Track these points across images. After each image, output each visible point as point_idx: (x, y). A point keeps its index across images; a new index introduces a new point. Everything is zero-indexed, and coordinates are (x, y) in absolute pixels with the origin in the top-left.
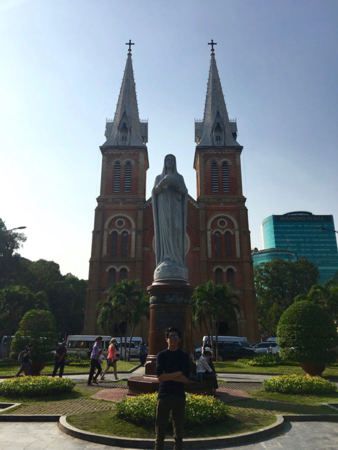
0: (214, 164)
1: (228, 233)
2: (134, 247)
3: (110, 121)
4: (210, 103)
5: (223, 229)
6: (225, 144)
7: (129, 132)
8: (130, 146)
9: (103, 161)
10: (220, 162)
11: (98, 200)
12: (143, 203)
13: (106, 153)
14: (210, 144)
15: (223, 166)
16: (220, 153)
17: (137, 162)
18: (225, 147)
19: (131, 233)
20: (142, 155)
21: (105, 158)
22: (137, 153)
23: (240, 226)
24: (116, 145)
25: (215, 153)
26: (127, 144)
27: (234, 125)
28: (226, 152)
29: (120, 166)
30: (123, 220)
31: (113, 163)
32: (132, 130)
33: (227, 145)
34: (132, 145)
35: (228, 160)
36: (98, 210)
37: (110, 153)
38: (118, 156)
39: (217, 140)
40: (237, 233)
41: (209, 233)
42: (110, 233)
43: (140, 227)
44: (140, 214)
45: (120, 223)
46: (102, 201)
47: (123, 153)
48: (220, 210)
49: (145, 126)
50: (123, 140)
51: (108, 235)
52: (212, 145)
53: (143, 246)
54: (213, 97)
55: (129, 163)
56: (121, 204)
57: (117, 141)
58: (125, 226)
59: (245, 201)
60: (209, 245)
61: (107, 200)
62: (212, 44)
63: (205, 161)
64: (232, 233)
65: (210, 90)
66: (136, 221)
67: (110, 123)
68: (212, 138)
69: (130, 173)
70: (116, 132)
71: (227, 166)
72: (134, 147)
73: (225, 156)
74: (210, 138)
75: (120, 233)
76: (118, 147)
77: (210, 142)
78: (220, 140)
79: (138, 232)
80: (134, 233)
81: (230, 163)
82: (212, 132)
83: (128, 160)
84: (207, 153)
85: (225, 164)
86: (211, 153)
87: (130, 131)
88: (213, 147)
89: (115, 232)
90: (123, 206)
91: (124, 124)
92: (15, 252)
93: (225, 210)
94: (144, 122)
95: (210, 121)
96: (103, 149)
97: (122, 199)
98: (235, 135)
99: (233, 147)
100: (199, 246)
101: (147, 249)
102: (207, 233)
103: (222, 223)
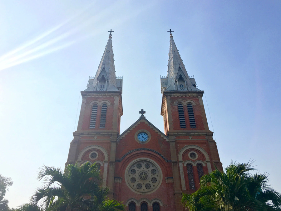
0: (180, 105)
1: (199, 165)
2: (106, 179)
3: (92, 78)
4: (172, 64)
5: (194, 161)
6: (188, 89)
7: (106, 82)
8: (107, 91)
9: (83, 102)
10: (185, 104)
11: (75, 134)
12: (116, 136)
13: (86, 96)
14: (175, 89)
15: (188, 106)
16: (184, 96)
17: (113, 104)
18: (188, 92)
19: (104, 165)
20: (117, 99)
21: (85, 100)
22: (112, 96)
23: (211, 159)
24: (95, 90)
25: (180, 96)
26: (105, 90)
27: (193, 80)
28: (190, 95)
29: (97, 107)
30: (97, 153)
31: (91, 104)
32: (109, 81)
33: (189, 90)
34: (109, 90)
35: (191, 102)
36: (73, 143)
37: (89, 97)
38: (96, 99)
39: (180, 87)
40: (209, 165)
41: (181, 164)
43: (113, 159)
44: (114, 146)
45: (94, 155)
46: (78, 135)
47: (101, 96)
48: (189, 143)
49: (121, 81)
50: (101, 87)
52: (177, 90)
53: (115, 178)
54: (174, 60)
55: (105, 105)
56: (95, 138)
57: (96, 88)
58: (98, 159)
59: (212, 135)
60: (183, 177)
61: (82, 134)
62: (171, 31)
63: (172, 102)
64: (204, 165)
65: (171, 57)
66: (109, 154)
68: (176, 86)
69: (106, 112)
70: (96, 82)
71: (192, 106)
72: (110, 92)
73: (190, 98)
74: (174, 86)
76: (96, 92)
78: (183, 87)
79: (110, 163)
80: (106, 165)
81: (194, 103)
82: (176, 82)
83: (105, 101)
84: (173, 96)
85: (189, 105)
86: (176, 96)
87: (108, 82)
88: (178, 92)
90: (99, 139)
91: (103, 76)
93: (194, 143)
94: (120, 78)
95: (173, 75)
96: (84, 94)
97: (96, 133)
98: (195, 86)
99: (195, 92)
100: (172, 178)
101: (119, 181)
102: (179, 164)
103: (193, 155)
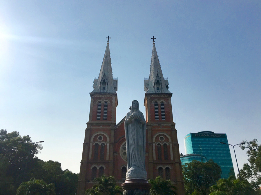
0: (156, 103)
1: (165, 144)
2: (108, 153)
3: (96, 79)
4: (153, 69)
5: (162, 143)
6: (162, 92)
7: (107, 85)
8: (107, 93)
9: (91, 101)
10: (159, 102)
11: (88, 124)
12: (114, 126)
13: (93, 96)
14: (153, 92)
15: (161, 104)
16: (159, 97)
17: (111, 102)
18: (162, 94)
19: (107, 144)
20: (114, 98)
21: (93, 99)
22: (111, 97)
23: (172, 141)
24: (99, 92)
25: (157, 97)
26: (106, 92)
27: (167, 81)
28: (163, 96)
29: (101, 104)
30: (102, 137)
31: (97, 102)
33: (163, 92)
34: (108, 92)
35: (164, 101)
36: (87, 130)
37: (95, 96)
38: (100, 98)
39: (157, 89)
40: (171, 145)
41: (154, 144)
42: (94, 144)
43: (112, 141)
44: (113, 133)
45: (100, 138)
46: (90, 125)
47: (103, 96)
48: (160, 131)
49: (116, 81)
50: (103, 89)
51: (93, 146)
52: (155, 93)
53: (114, 153)
54: (154, 66)
55: (106, 102)
56: (101, 127)
57: (100, 90)
58: (103, 140)
59: (175, 125)
60: (154, 152)
61: (93, 124)
62: (153, 38)
63: (151, 102)
64: (168, 145)
65: (153, 63)
66: (110, 137)
67: (96, 80)
68: (155, 88)
69: (107, 108)
70: (99, 85)
71: (164, 104)
72: (109, 93)
73: (163, 99)
74: (153, 89)
75: (100, 144)
76: (100, 93)
77: (153, 91)
78: (159, 90)
79: (111, 144)
80: (108, 145)
81: (165, 102)
82: (154, 85)
83: (106, 100)
84: (151, 97)
85: (162, 103)
86: (154, 97)
87: (108, 84)
88: (155, 94)
89: (97, 144)
90: (103, 128)
91: (104, 80)
92: (36, 156)
93: (163, 131)
94: (115, 79)
95: (153, 79)
96: (92, 94)
97: (102, 124)
98: (167, 87)
99: (166, 94)
100: (148, 153)
101: (116, 155)
102: (152, 145)
103: (162, 138)
